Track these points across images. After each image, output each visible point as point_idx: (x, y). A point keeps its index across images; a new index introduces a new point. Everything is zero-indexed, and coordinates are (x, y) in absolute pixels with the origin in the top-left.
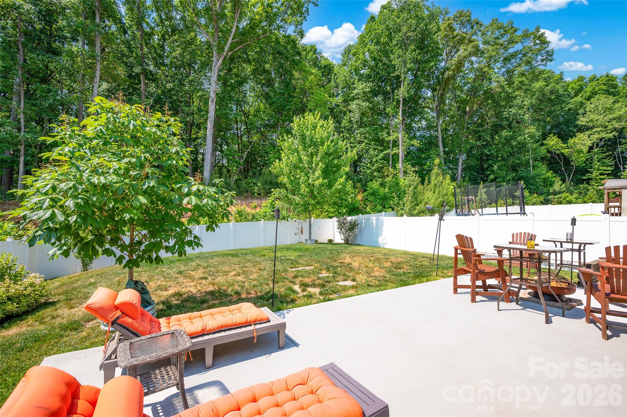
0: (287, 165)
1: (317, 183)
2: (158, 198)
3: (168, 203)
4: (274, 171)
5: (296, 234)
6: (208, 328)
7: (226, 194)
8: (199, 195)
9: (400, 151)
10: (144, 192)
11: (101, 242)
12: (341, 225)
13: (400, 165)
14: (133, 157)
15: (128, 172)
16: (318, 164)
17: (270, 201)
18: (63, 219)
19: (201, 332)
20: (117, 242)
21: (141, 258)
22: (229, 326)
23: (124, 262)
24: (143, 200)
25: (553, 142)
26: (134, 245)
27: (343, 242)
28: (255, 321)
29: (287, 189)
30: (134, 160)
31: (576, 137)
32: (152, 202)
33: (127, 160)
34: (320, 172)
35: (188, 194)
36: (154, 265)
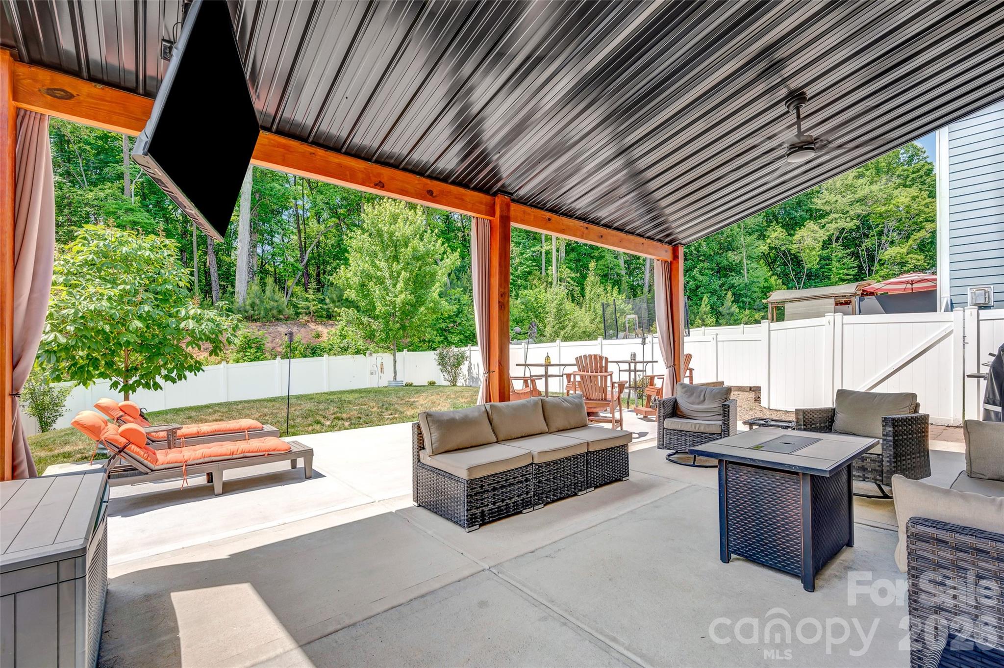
0: (355, 274)
1: (398, 300)
2: (155, 323)
3: (165, 327)
4: (340, 283)
5: (372, 374)
6: (202, 432)
7: (231, 317)
8: (198, 319)
9: (553, 247)
10: (139, 316)
11: (96, 366)
12: (442, 361)
13: (553, 270)
14: (126, 284)
15: (122, 298)
16: (401, 273)
17: (339, 327)
18: (65, 341)
19: (195, 434)
20: (112, 366)
21: (138, 383)
22: (223, 431)
23: (120, 387)
24: (138, 324)
25: (777, 234)
26: (129, 371)
27: (448, 383)
28: (249, 428)
29: (358, 308)
30: (128, 287)
31: (804, 226)
32: (148, 327)
33: (121, 287)
34: (402, 285)
35: (187, 318)
36: (152, 391)
